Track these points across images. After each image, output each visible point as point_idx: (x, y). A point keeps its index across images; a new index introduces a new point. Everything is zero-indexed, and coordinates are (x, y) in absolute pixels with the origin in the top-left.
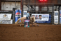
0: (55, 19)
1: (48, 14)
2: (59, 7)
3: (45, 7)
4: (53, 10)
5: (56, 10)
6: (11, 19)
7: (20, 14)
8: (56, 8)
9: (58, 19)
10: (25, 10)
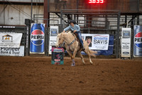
0: (122, 45)
1: (108, 35)
2: (133, 18)
4: (119, 25)
5: (125, 26)
6: (21, 44)
8: (126, 22)
9: (129, 45)
10: (54, 25)
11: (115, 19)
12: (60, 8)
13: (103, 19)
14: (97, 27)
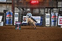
0: (46, 21)
1: (40, 17)
2: (51, 10)
3: (36, 10)
4: (45, 13)
5: (47, 13)
7: (11, 16)
8: (48, 11)
9: (49, 21)
10: (17, 12)
11: (43, 10)
12: (19, 5)
13: (38, 10)
14: (35, 13)
